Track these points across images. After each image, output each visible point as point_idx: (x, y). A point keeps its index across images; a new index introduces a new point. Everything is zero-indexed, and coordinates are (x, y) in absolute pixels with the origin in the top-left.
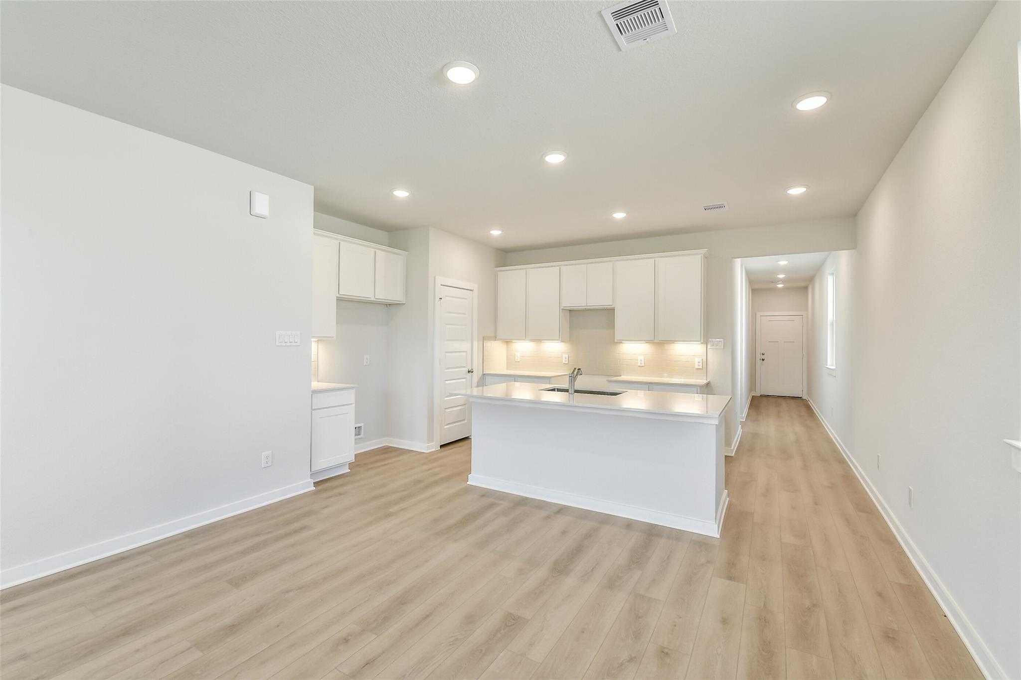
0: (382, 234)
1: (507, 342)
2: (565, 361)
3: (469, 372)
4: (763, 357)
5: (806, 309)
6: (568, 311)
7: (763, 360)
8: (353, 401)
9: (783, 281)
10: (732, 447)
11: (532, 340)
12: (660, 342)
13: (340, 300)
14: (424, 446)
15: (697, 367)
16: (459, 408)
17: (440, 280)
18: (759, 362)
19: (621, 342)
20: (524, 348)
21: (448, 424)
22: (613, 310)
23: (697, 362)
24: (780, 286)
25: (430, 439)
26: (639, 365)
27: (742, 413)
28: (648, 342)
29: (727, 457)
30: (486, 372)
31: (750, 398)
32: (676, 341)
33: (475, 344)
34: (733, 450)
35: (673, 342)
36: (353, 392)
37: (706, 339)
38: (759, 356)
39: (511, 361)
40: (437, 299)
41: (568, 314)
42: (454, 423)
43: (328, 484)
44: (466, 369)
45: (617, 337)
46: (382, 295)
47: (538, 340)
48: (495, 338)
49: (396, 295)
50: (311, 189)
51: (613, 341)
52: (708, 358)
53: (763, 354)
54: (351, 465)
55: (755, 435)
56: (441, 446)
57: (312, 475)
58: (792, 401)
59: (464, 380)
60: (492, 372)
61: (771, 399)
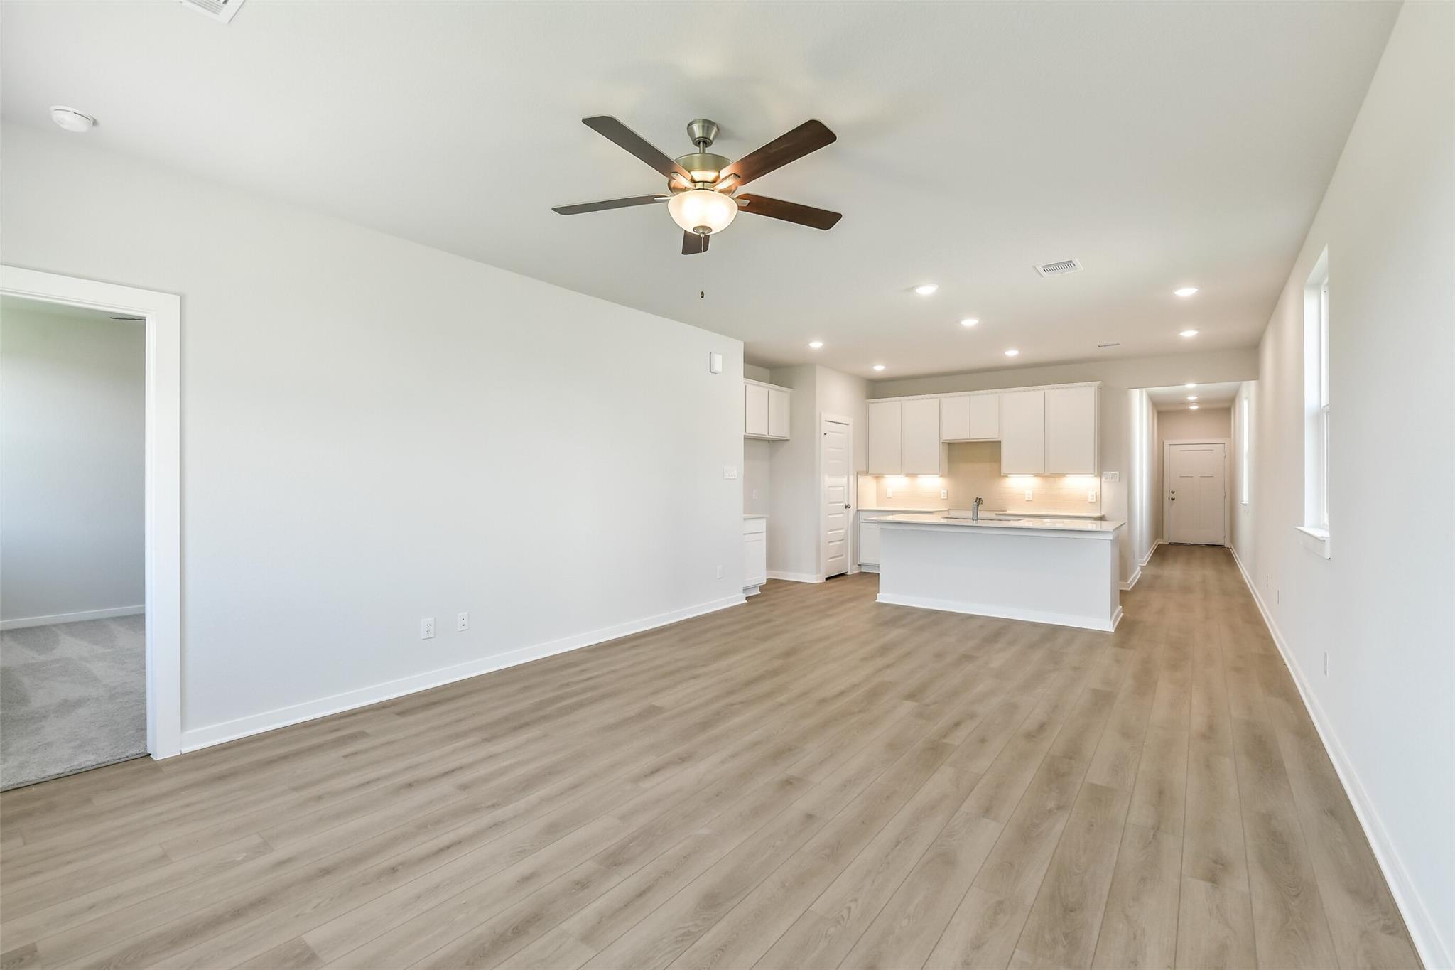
0: (766, 372)
1: (877, 477)
2: (944, 495)
3: (846, 507)
4: (1173, 496)
5: (1230, 437)
6: (947, 445)
7: (1173, 499)
8: (764, 529)
9: (1198, 402)
10: (1129, 582)
11: (908, 475)
12: (1049, 474)
13: (746, 438)
14: (813, 577)
15: (1090, 500)
16: (838, 543)
17: (825, 416)
18: (1167, 502)
19: (1007, 476)
20: (895, 483)
21: (831, 558)
22: (999, 442)
23: (1091, 495)
24: (1194, 408)
25: (818, 571)
26: (1027, 499)
27: (1142, 556)
28: (1036, 475)
29: (1123, 593)
30: (859, 508)
31: (1154, 546)
32: (1067, 474)
33: (851, 478)
34: (1130, 585)
35: (1062, 475)
36: (765, 520)
37: (1101, 470)
38: (1167, 495)
39: (881, 496)
40: (823, 434)
41: (947, 446)
42: (835, 557)
43: (754, 600)
44: (844, 504)
45: (1003, 471)
46: (774, 433)
47: (913, 475)
48: (867, 473)
49: (784, 434)
50: (743, 343)
51: (998, 474)
52: (1103, 490)
53: (1173, 492)
54: (762, 588)
55: (1156, 577)
56: (827, 579)
57: (745, 590)
58: (1209, 550)
59: (841, 515)
60: (865, 508)
61: (1182, 547)
